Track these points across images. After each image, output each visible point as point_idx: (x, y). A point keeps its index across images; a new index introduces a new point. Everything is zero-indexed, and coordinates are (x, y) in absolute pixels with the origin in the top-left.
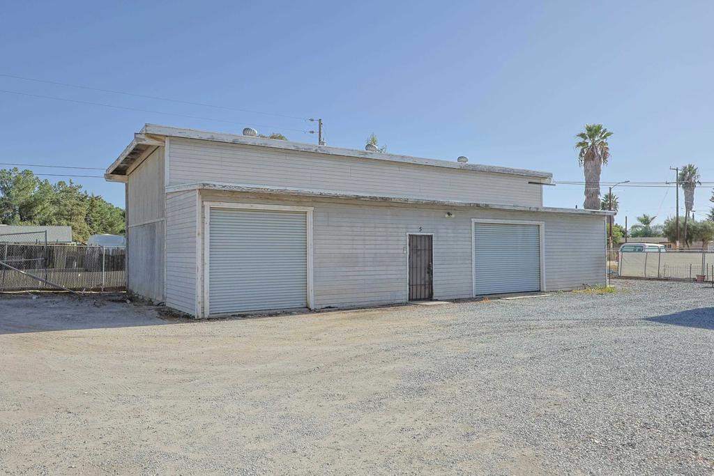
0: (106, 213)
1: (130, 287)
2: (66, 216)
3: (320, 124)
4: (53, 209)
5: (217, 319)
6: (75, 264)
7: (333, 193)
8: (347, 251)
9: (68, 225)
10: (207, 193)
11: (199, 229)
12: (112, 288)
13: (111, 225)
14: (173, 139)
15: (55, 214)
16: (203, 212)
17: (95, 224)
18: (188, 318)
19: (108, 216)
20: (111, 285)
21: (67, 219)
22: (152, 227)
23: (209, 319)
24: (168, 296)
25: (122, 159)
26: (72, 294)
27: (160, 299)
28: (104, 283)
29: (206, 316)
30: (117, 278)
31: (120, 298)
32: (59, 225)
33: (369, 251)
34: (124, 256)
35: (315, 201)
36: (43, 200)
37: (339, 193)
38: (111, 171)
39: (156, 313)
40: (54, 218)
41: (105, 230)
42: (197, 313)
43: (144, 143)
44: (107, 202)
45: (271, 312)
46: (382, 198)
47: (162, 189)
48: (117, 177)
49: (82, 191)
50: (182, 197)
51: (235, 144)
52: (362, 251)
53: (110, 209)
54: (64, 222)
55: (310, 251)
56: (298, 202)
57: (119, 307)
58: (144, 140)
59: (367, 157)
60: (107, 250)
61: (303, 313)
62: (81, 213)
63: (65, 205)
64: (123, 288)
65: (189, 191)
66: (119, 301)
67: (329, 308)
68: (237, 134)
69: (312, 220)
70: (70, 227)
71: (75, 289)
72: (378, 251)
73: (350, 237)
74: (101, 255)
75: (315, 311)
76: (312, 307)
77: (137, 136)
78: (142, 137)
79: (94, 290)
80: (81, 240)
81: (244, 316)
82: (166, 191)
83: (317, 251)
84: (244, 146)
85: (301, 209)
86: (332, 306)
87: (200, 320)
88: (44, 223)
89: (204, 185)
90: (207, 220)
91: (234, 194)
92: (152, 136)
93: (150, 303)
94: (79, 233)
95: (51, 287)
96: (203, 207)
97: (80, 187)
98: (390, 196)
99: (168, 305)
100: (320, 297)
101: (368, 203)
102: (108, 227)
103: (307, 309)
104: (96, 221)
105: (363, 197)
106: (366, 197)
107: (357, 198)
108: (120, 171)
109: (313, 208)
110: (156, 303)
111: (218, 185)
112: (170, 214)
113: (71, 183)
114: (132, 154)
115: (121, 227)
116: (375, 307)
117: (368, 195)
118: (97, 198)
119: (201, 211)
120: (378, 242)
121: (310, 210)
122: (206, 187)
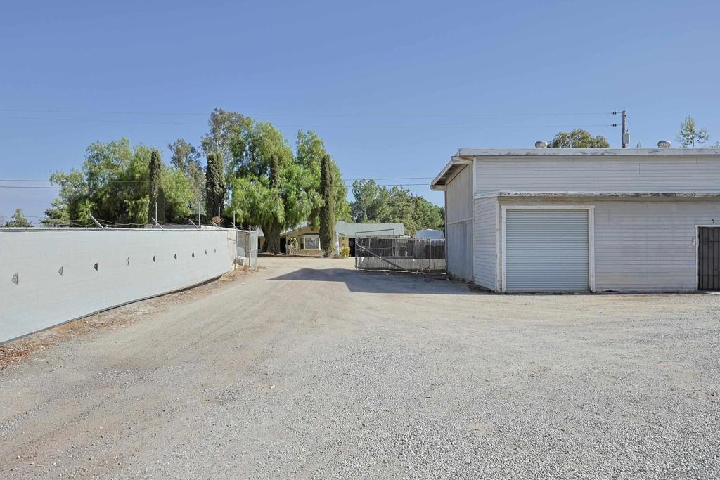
0: (427, 210)
1: (449, 270)
2: (399, 215)
3: (624, 116)
4: (389, 210)
5: (512, 294)
6: (406, 253)
7: (613, 193)
8: (628, 243)
9: (401, 222)
10: (503, 199)
11: (497, 227)
12: (436, 271)
13: (431, 221)
14: (480, 158)
15: (391, 213)
16: (501, 213)
17: (419, 220)
18: (490, 292)
19: (429, 213)
20: (436, 268)
21: (400, 218)
22: (464, 224)
23: (506, 294)
24: (477, 276)
25: (443, 174)
26: (410, 273)
27: (470, 279)
28: (431, 267)
29: (503, 291)
30: (439, 264)
31: (442, 278)
32: (394, 222)
33: (652, 243)
34: (443, 247)
35: (596, 200)
36: (383, 203)
37: (617, 193)
38: (435, 183)
39: (467, 288)
40: (390, 217)
41: (427, 225)
42: (497, 288)
43: (458, 163)
44: (428, 201)
45: (557, 292)
46: (665, 194)
47: (471, 195)
48: (440, 187)
49: (409, 194)
50: (485, 202)
51: (528, 157)
52: (644, 243)
53: (430, 207)
54: (397, 220)
55: (591, 243)
56: (579, 202)
57: (442, 283)
58: (458, 160)
59: (658, 153)
60: (433, 242)
61: (585, 294)
62: (409, 212)
63: (399, 206)
64: (443, 271)
65: (490, 198)
66: (442, 280)
67: (610, 292)
68: (530, 148)
69: (593, 217)
70: (402, 224)
71: (411, 270)
72: (662, 243)
73: (632, 231)
74: (427, 247)
75: (596, 293)
76: (593, 289)
77: (454, 158)
78: (457, 158)
79: (424, 271)
80: (410, 233)
81: (533, 293)
82: (475, 197)
83: (598, 243)
84: (535, 157)
85: (583, 207)
86: (613, 290)
87: (499, 294)
88: (383, 221)
89: (501, 193)
90: (504, 219)
91: (523, 199)
92: (463, 158)
93: (464, 281)
94: (408, 228)
95: (396, 268)
96: (501, 209)
97: (408, 191)
98: (674, 192)
99: (476, 283)
100: (601, 282)
101: (650, 199)
102: (428, 223)
103: (589, 291)
104: (419, 217)
105: (644, 194)
106: (647, 194)
107: (638, 195)
108: (441, 182)
109: (594, 206)
110: (468, 282)
111: (512, 192)
112: (477, 215)
113: (402, 188)
114: (450, 169)
115: (439, 223)
116: (658, 293)
117: (649, 192)
118: (420, 198)
119: (499, 213)
120: (662, 235)
121: (591, 208)
122: (503, 195)
